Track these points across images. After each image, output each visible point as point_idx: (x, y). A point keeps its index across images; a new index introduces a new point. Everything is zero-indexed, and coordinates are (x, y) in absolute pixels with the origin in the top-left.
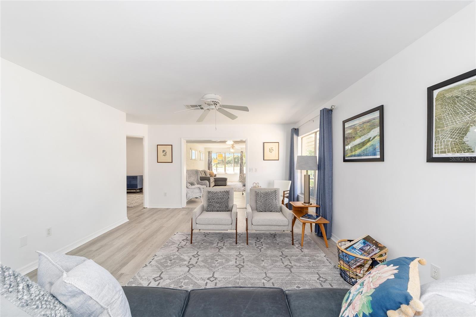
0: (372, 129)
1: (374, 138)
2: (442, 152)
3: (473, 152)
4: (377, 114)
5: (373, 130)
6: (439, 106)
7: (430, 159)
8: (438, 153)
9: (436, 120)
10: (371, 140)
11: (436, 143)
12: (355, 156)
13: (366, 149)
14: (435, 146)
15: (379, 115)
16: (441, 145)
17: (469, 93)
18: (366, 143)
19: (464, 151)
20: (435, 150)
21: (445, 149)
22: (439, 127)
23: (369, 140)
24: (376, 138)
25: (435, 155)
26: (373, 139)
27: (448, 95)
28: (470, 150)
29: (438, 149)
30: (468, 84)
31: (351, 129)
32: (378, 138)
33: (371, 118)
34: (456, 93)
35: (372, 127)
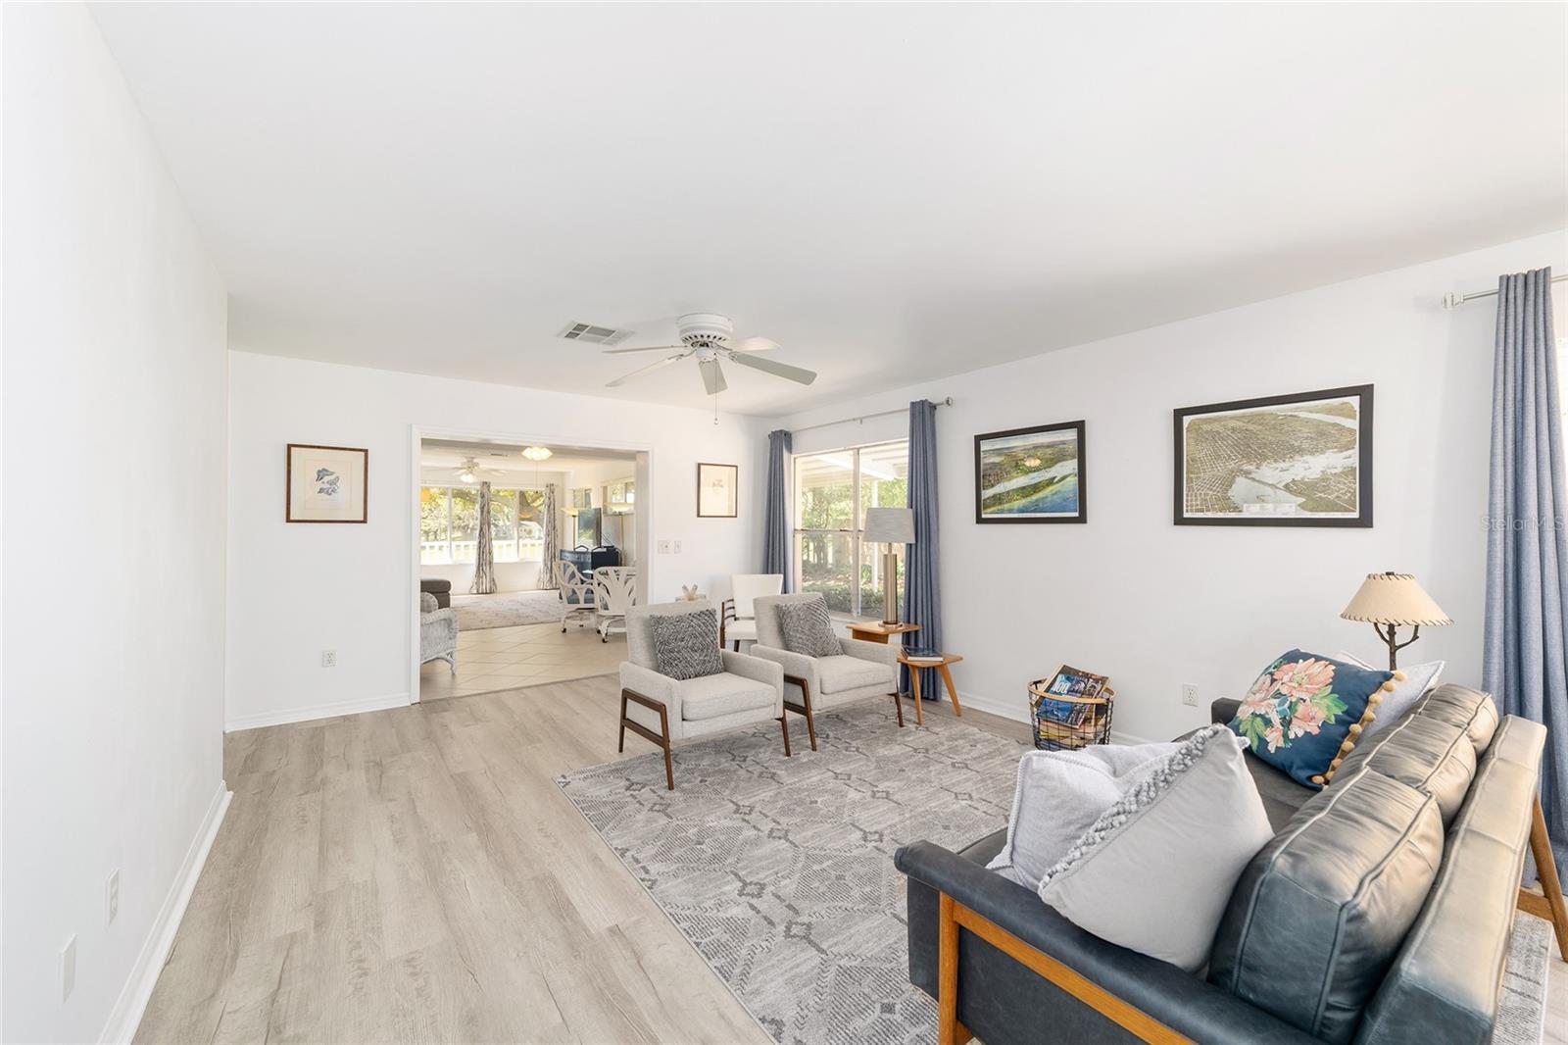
0: (1060, 461)
1: (1063, 478)
2: (1197, 511)
3: (1240, 511)
4: (1071, 435)
5: (1059, 464)
6: (1192, 441)
7: (1180, 520)
8: (1192, 511)
9: (1187, 461)
10: (1057, 482)
11: (1187, 496)
12: (1010, 511)
13: (1043, 498)
14: (1187, 501)
15: (1076, 437)
16: (1196, 500)
17: (1234, 430)
18: (1044, 487)
19: (1229, 509)
20: (1187, 506)
21: (1202, 505)
22: (1192, 473)
23: (1051, 482)
24: (1068, 479)
25: (1186, 515)
26: (1059, 481)
27: (1205, 427)
28: (1236, 509)
29: (1192, 506)
30: (1232, 418)
31: (999, 455)
32: (1073, 481)
33: (1057, 439)
34: (1216, 427)
35: (1058, 458)
